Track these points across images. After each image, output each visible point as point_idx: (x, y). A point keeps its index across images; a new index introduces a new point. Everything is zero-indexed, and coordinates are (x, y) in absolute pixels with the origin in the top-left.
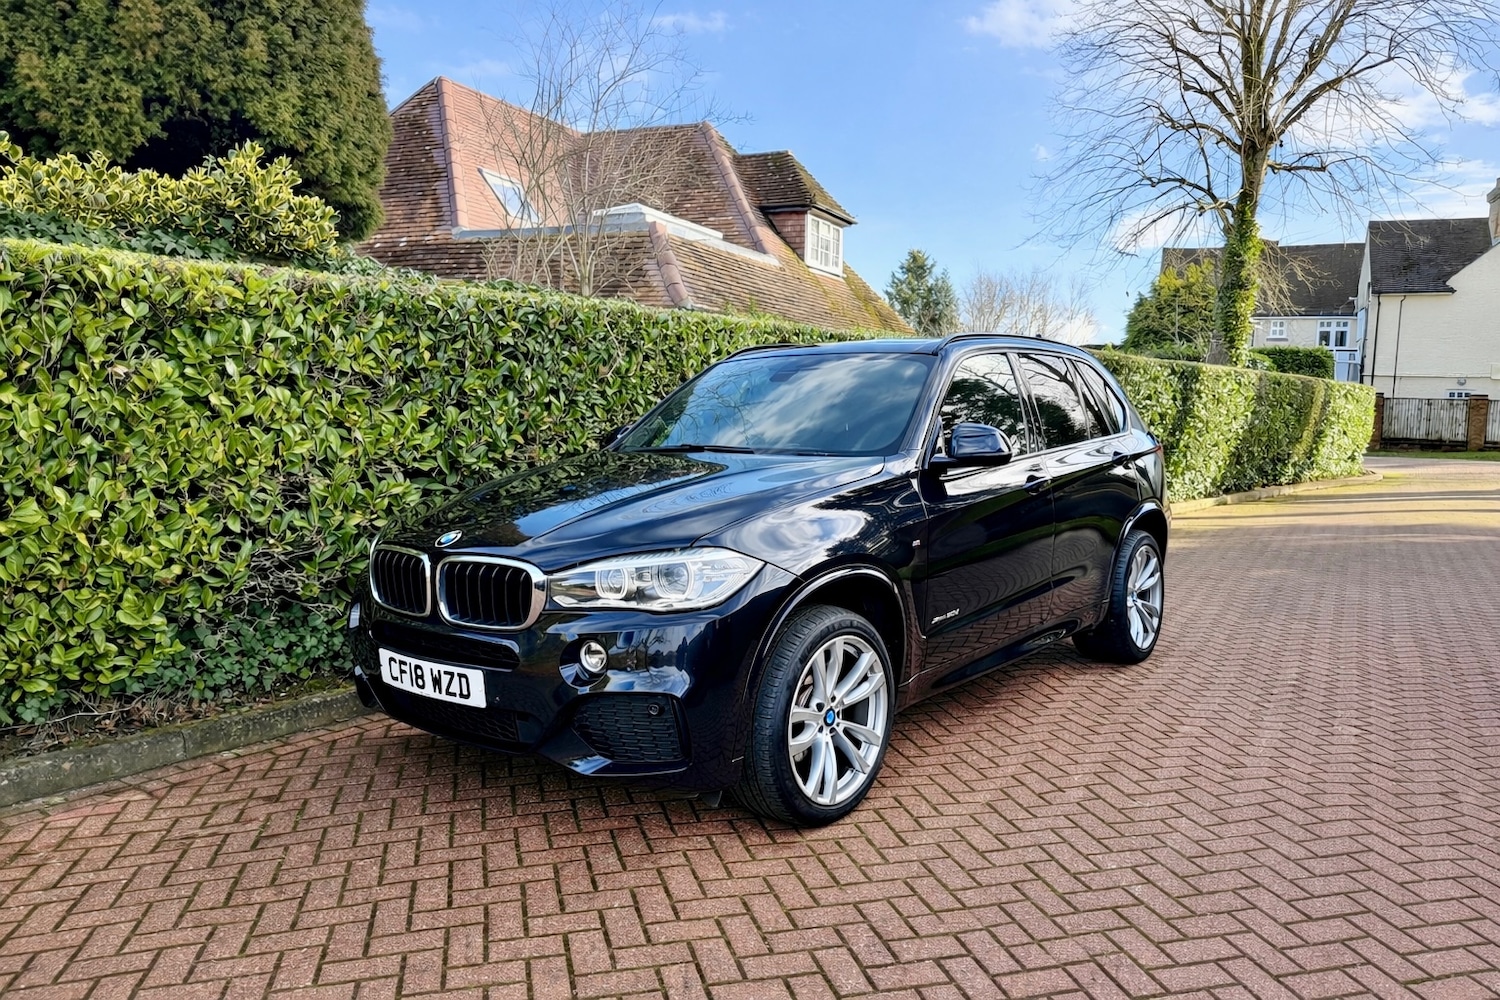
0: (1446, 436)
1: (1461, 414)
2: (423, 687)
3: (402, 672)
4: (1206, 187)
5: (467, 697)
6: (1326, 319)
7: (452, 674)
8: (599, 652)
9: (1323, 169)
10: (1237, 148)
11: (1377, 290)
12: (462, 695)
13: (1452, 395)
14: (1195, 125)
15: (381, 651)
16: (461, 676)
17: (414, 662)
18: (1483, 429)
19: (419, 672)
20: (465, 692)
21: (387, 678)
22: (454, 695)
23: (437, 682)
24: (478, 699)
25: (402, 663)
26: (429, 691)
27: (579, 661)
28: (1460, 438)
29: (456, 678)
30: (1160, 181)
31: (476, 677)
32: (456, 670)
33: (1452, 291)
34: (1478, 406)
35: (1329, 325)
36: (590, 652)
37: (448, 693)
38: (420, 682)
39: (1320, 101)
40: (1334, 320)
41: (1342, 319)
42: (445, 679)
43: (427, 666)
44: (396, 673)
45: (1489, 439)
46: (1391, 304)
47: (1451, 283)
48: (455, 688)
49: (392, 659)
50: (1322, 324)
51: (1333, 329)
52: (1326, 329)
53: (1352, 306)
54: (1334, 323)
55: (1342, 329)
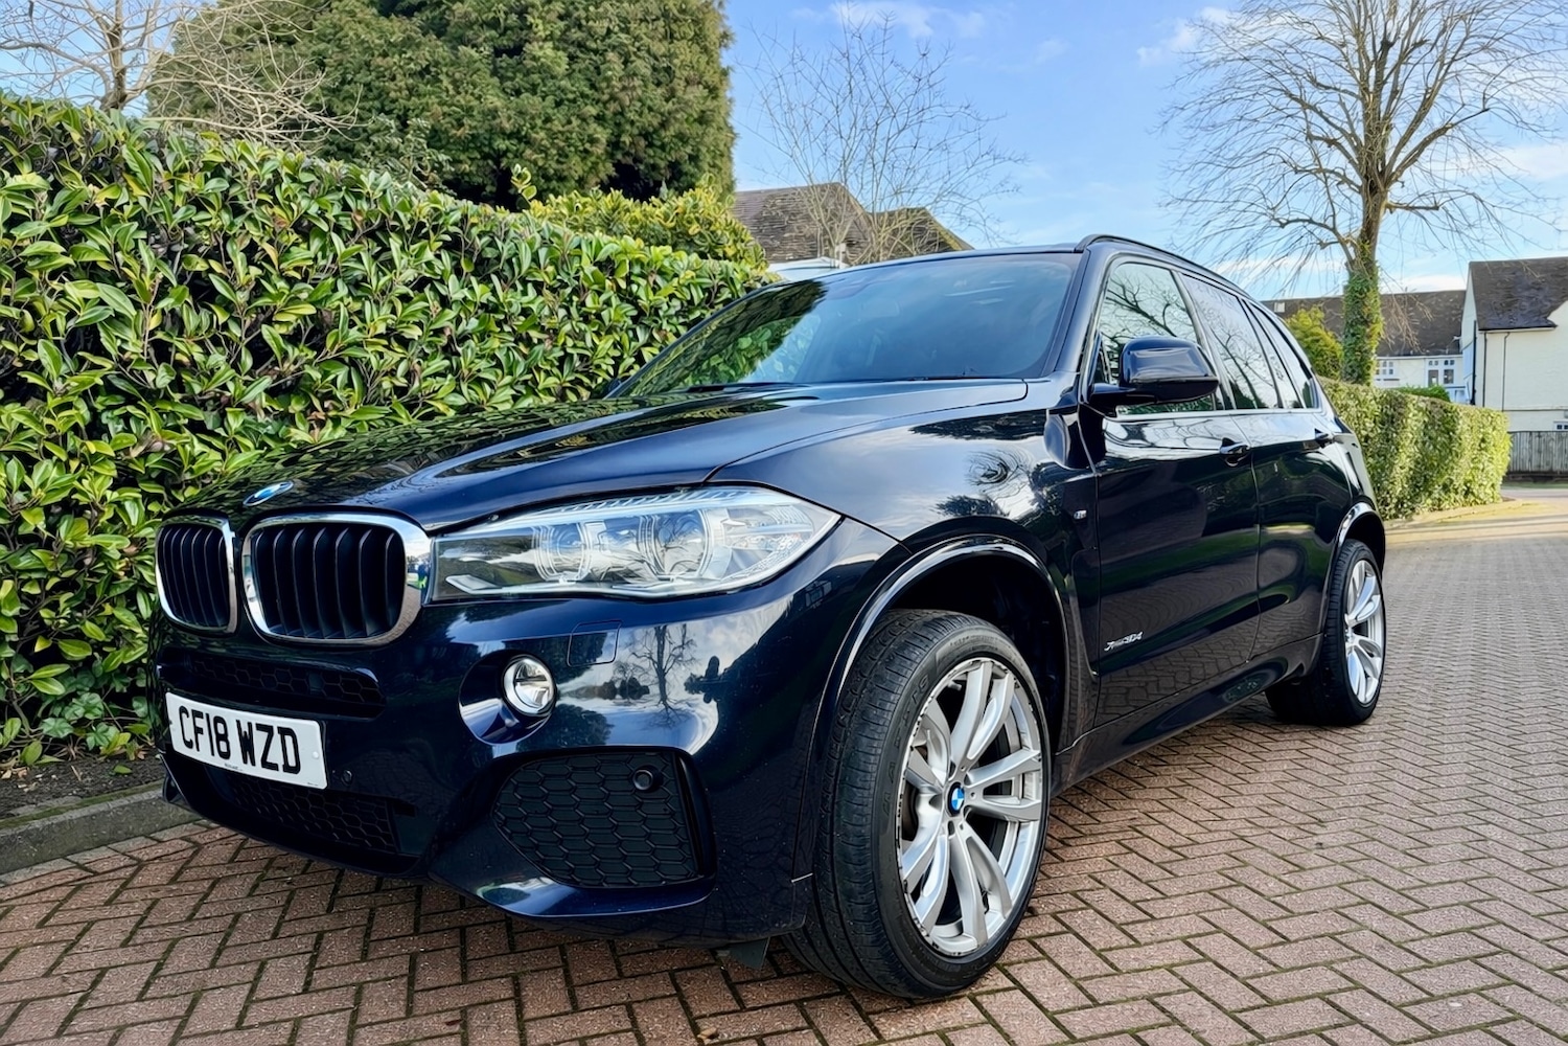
2: (226, 755)
3: (198, 731)
4: (1331, 226)
5: (296, 770)
6: (1434, 358)
7: (268, 729)
8: (542, 678)
9: (1436, 208)
10: (1360, 190)
11: (1483, 326)
12: (287, 768)
13: (1559, 427)
14: (1321, 170)
15: (169, 696)
16: (284, 732)
17: (214, 711)
19: (221, 730)
20: (292, 763)
21: (179, 746)
22: (274, 767)
23: (247, 744)
24: (313, 774)
25: (197, 714)
26: (236, 763)
27: (502, 695)
29: (277, 737)
30: (1289, 222)
31: (309, 732)
32: (277, 722)
33: (1554, 326)
35: (1437, 363)
36: (524, 677)
37: (265, 764)
38: (223, 748)
40: (1441, 359)
41: (1449, 358)
42: (259, 739)
43: (231, 716)
44: (190, 736)
46: (1496, 340)
47: (1553, 317)
48: (275, 756)
49: (183, 710)
50: (1430, 363)
51: (1441, 368)
52: (1434, 368)
53: (1457, 344)
54: (1441, 362)
55: (1449, 367)
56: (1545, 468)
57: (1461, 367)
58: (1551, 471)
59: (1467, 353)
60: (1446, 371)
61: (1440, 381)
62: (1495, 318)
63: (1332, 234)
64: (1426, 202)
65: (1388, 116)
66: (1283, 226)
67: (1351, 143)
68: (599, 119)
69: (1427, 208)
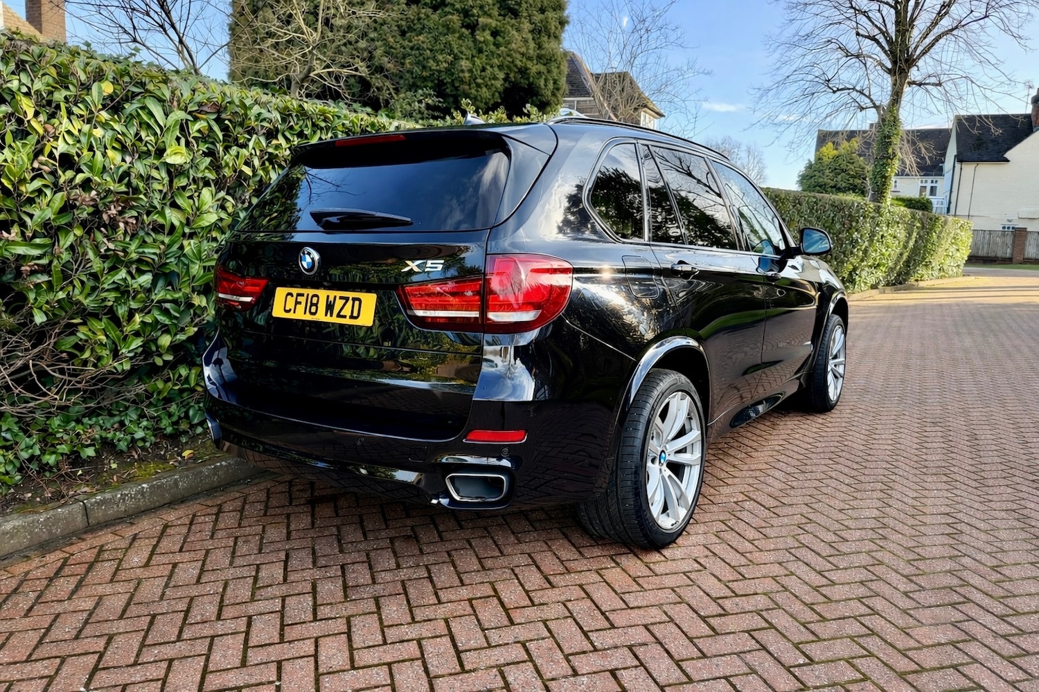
0: (999, 254)
1: (1009, 240)
4: (868, 94)
6: (924, 178)
9: (940, 84)
10: (889, 71)
11: (960, 159)
13: (1004, 228)
14: (862, 55)
18: (1023, 250)
28: (1008, 255)
30: (838, 90)
33: (1008, 161)
34: (1019, 234)
35: (926, 182)
39: (942, 41)
40: (929, 179)
41: (934, 178)
45: (1026, 256)
46: (969, 168)
47: (1008, 155)
50: (922, 181)
51: (929, 185)
52: (924, 185)
53: (941, 169)
54: (929, 181)
55: (934, 185)
56: (993, 254)
57: (943, 184)
58: (996, 257)
59: (948, 175)
60: (932, 187)
61: (927, 195)
62: (969, 154)
63: (867, 101)
64: (933, 80)
65: (913, 20)
66: (834, 92)
67: (886, 38)
68: (500, 67)
69: (933, 84)
